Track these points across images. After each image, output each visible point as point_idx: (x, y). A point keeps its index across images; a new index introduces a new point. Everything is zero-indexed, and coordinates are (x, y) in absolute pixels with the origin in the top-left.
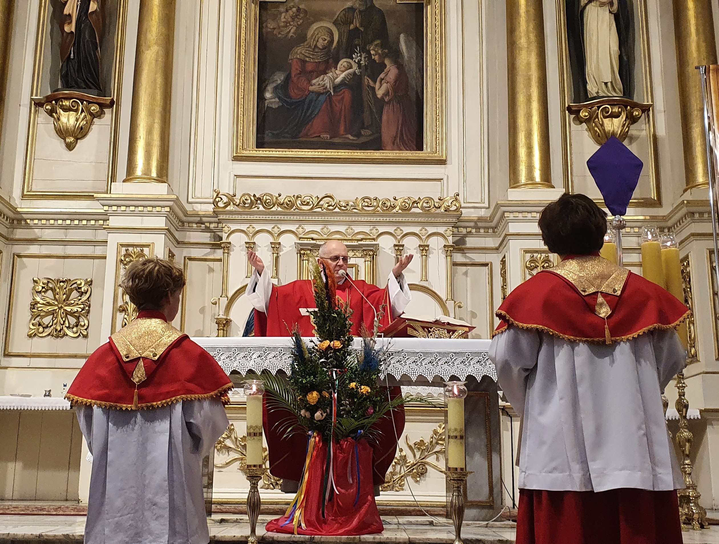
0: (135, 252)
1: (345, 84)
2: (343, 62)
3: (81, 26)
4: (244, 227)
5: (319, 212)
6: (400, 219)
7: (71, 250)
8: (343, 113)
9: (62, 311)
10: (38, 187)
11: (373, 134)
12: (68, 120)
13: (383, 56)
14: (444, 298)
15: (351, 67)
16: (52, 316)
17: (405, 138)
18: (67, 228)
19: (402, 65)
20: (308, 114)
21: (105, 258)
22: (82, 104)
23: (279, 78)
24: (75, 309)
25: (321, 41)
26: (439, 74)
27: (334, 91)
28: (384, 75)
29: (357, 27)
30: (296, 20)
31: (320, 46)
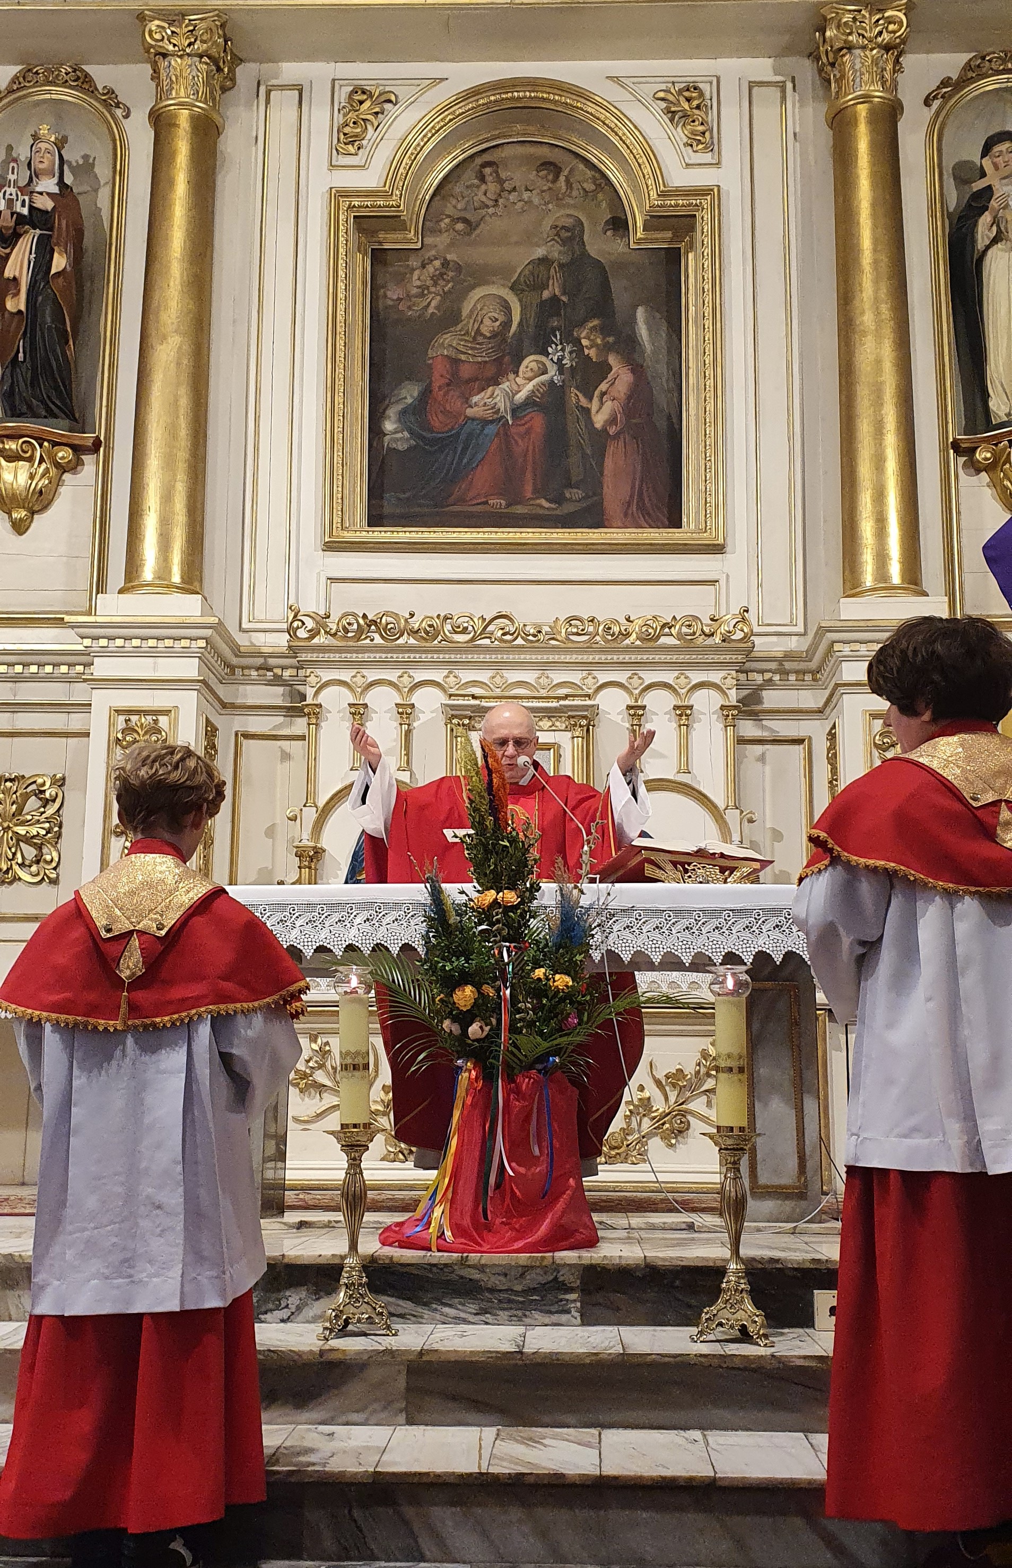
0: (142, 725)
1: (535, 404)
2: (530, 362)
3: (36, 300)
4: (345, 675)
5: (487, 647)
6: (639, 658)
7: (24, 721)
8: (530, 457)
9: (10, 835)
11: (587, 497)
12: (16, 476)
13: (605, 349)
14: (721, 806)
15: (545, 372)
17: (648, 505)
18: (16, 679)
19: (642, 366)
20: (465, 461)
21: (87, 735)
22: (41, 446)
23: (409, 393)
24: (34, 831)
25: (487, 322)
26: (710, 383)
27: (513, 416)
28: (608, 385)
29: (555, 295)
30: (441, 282)
31: (485, 330)
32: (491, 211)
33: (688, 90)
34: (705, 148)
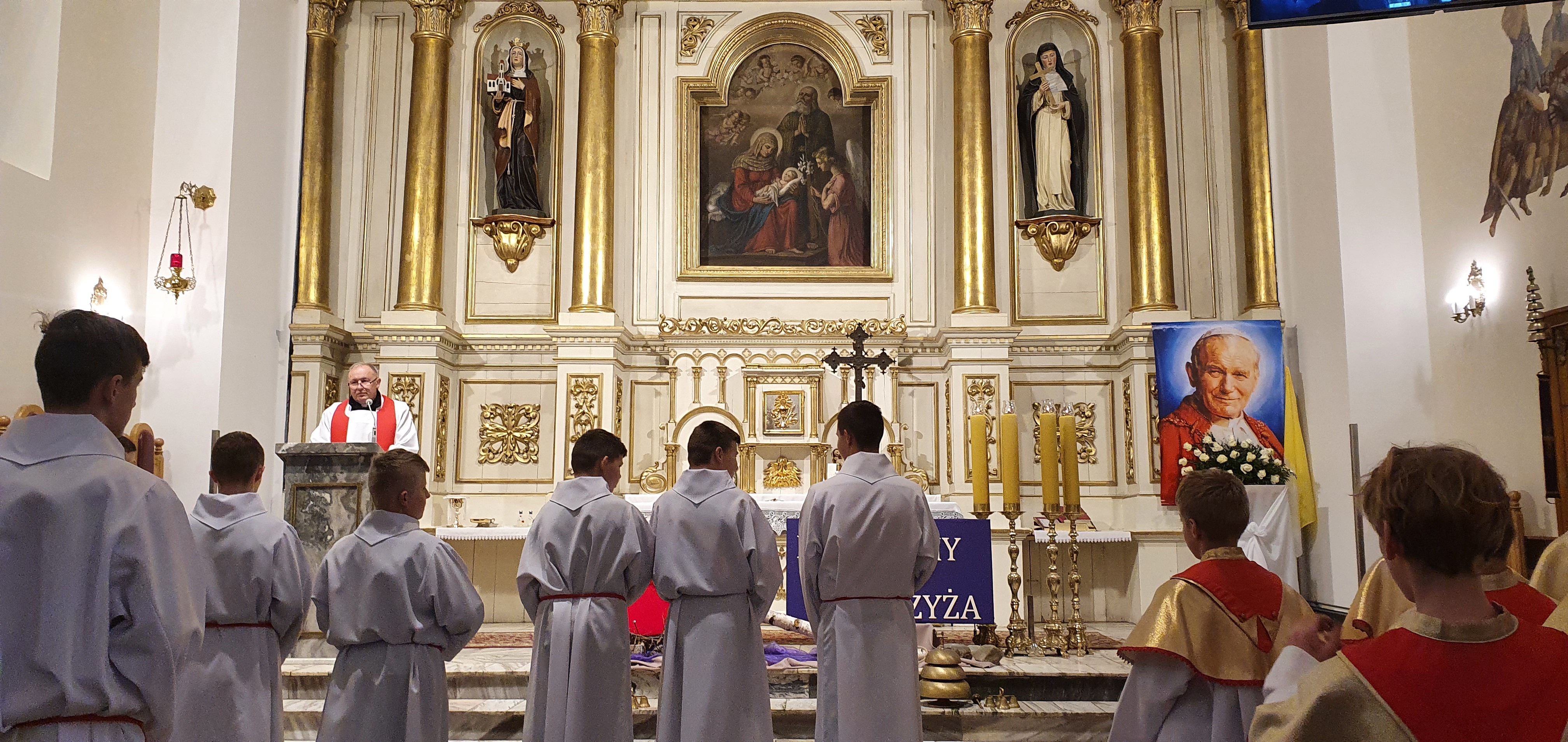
1: (791, 195)
2: (788, 171)
3: (517, 141)
4: (690, 351)
5: (765, 336)
6: (847, 342)
7: (517, 375)
8: (788, 224)
9: (512, 437)
10: (481, 310)
11: (819, 246)
12: (509, 242)
13: (829, 164)
15: (796, 177)
16: (501, 442)
17: (852, 252)
18: (513, 352)
19: (849, 174)
20: (753, 226)
21: (556, 385)
22: (523, 225)
23: (722, 189)
24: (524, 435)
25: (764, 147)
27: (779, 202)
28: (830, 185)
29: (801, 134)
30: (739, 126)
31: (764, 154)
32: (766, 84)
33: (875, 20)
34: (884, 53)
